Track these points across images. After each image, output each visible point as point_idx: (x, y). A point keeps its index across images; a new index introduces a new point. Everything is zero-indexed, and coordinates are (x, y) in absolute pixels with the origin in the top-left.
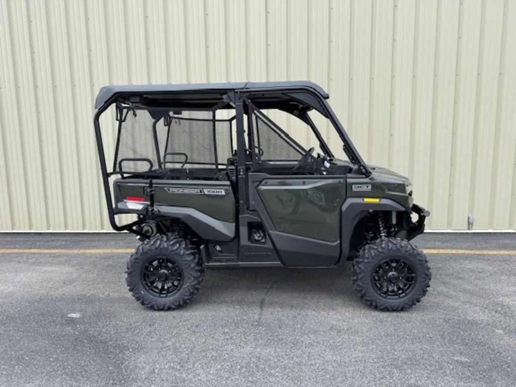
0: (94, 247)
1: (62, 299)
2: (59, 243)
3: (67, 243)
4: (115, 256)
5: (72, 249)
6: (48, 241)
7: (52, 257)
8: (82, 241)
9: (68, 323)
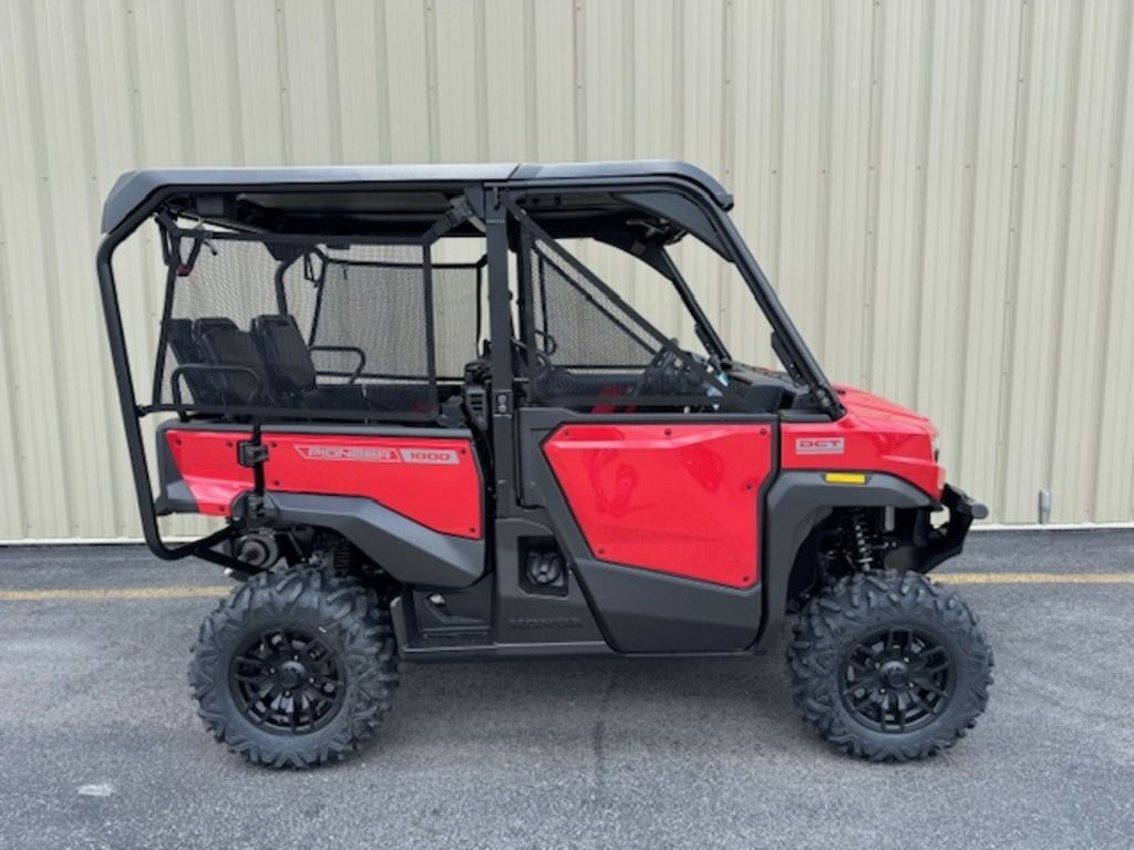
0: (145, 580)
1: (61, 739)
2: (53, 572)
3: (74, 572)
4: (202, 606)
5: (89, 590)
6: (24, 567)
7: (34, 613)
8: (113, 565)
9: (80, 817)
